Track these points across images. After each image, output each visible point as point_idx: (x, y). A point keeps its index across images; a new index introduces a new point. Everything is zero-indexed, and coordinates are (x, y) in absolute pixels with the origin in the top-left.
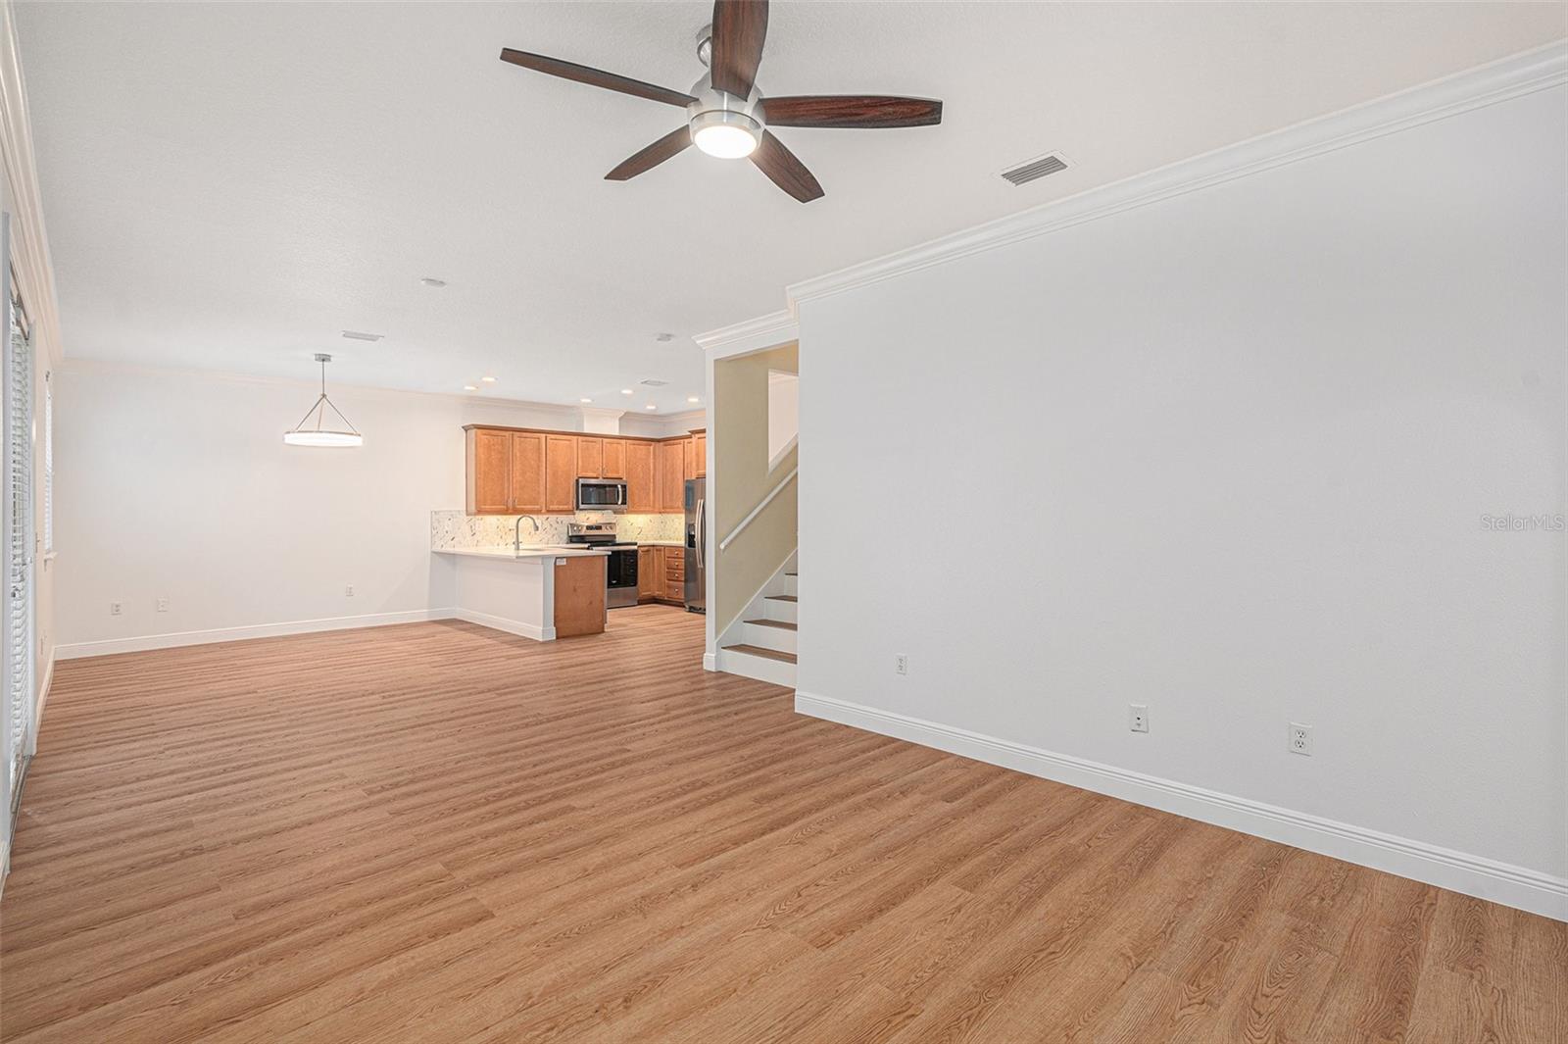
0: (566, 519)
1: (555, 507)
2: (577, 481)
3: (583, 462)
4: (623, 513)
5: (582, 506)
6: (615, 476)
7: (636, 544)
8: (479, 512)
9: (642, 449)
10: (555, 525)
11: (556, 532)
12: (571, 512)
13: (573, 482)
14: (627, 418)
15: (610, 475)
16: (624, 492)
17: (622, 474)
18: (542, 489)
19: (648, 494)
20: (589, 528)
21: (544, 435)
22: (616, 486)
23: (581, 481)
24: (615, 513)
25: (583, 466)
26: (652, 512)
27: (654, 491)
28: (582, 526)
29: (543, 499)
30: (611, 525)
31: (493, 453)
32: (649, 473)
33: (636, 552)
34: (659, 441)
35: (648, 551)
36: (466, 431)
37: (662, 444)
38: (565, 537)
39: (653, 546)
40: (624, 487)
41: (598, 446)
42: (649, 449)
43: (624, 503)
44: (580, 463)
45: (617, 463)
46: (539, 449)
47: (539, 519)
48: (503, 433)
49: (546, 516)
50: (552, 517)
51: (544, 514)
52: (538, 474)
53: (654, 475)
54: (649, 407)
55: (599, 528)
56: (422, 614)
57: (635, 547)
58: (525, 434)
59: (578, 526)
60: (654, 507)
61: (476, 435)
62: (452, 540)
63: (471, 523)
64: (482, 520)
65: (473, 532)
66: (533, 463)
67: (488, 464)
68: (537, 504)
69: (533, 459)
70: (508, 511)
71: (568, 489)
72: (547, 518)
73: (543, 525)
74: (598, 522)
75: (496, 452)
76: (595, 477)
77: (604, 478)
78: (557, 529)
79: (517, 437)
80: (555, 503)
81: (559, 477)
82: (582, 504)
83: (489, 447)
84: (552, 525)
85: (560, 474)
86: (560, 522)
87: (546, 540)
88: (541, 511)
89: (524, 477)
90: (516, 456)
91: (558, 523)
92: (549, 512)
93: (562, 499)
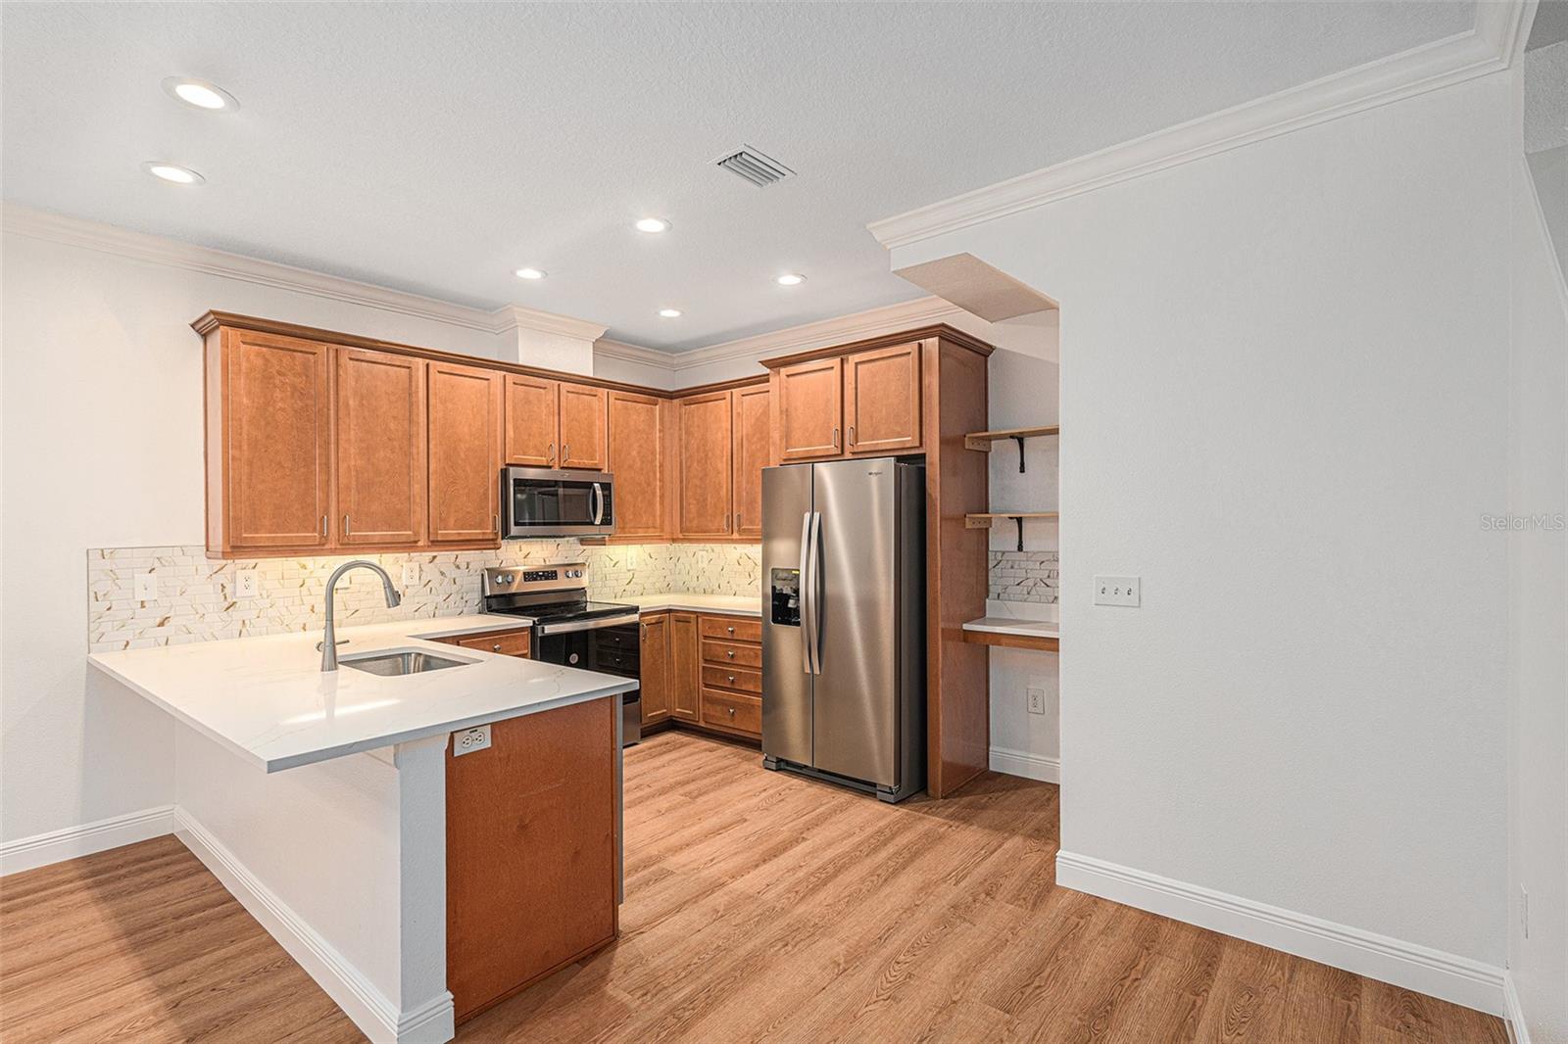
0: (479, 559)
1: (452, 533)
2: (504, 473)
3: (516, 428)
4: (602, 542)
5: (514, 530)
6: (587, 463)
7: (634, 610)
8: (236, 548)
9: (638, 412)
10: (455, 573)
11: (453, 588)
12: (490, 543)
13: (493, 475)
14: (608, 344)
15: (575, 462)
16: (607, 498)
17: (600, 460)
18: (418, 488)
19: (651, 503)
20: (530, 576)
21: (421, 362)
22: (589, 485)
23: (513, 473)
24: (583, 542)
25: (515, 441)
26: (661, 539)
27: (662, 497)
28: (513, 574)
29: (419, 514)
30: (576, 568)
31: (278, 394)
32: (653, 460)
33: (634, 628)
34: (670, 396)
35: (659, 622)
36: (205, 337)
37: (676, 401)
38: (476, 597)
39: (669, 611)
40: (606, 487)
41: (551, 396)
42: (652, 412)
43: (607, 521)
44: (510, 433)
45: (591, 437)
46: (410, 392)
47: (400, 567)
48: (306, 345)
49: (429, 555)
50: (445, 557)
51: (423, 549)
52: (408, 454)
53: (661, 466)
54: (669, 313)
55: (550, 575)
57: (635, 618)
58: (370, 354)
59: (505, 574)
60: (662, 530)
61: (225, 345)
62: (161, 624)
63: (220, 578)
64: (254, 567)
65: (230, 600)
66: (392, 426)
67: (263, 423)
68: (404, 526)
69: (394, 418)
70: (324, 545)
71: (482, 491)
72: (434, 557)
73: (424, 574)
74: (548, 563)
75: (289, 394)
76: (545, 464)
77: (563, 468)
78: (455, 583)
79: (351, 359)
80: (452, 521)
81: (460, 462)
82: (516, 524)
83: (267, 379)
84: (442, 573)
85: (463, 456)
86: (463, 566)
87: (430, 608)
88: (416, 542)
89: (369, 459)
90: (348, 405)
91: (458, 567)
92: (436, 544)
93: (468, 513)
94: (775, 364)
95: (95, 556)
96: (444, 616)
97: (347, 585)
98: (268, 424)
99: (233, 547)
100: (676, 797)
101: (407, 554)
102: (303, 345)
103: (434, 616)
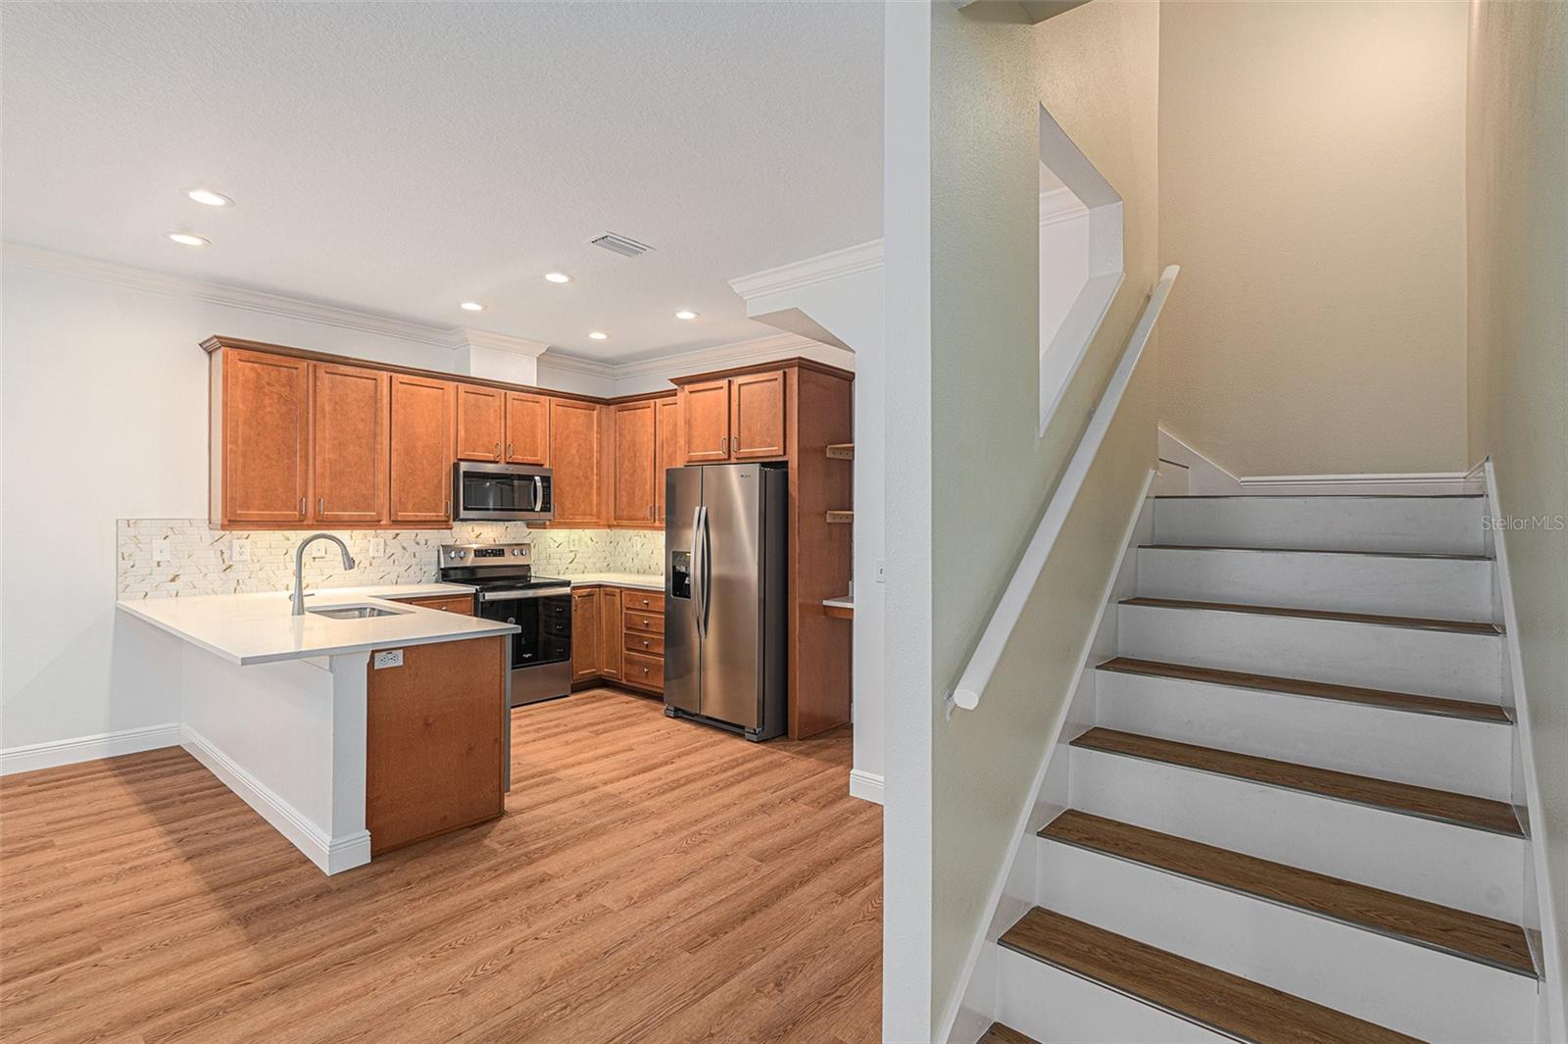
0: (436, 537)
1: (410, 515)
2: (456, 467)
3: (466, 430)
4: (544, 527)
5: (463, 514)
6: (530, 459)
7: (567, 584)
8: (232, 522)
9: (578, 416)
10: (414, 548)
11: (414, 561)
12: (444, 524)
13: (446, 467)
14: (550, 358)
15: (519, 458)
16: (547, 489)
17: (542, 456)
18: (381, 478)
19: (588, 494)
20: (479, 553)
21: (385, 375)
22: (531, 478)
23: (464, 467)
24: (529, 526)
25: (466, 440)
26: (597, 525)
27: (599, 489)
28: (466, 550)
29: (382, 499)
30: (522, 547)
31: (267, 401)
32: (591, 458)
33: (567, 598)
34: (607, 402)
35: (590, 595)
36: (210, 353)
37: (612, 407)
38: (433, 570)
39: (599, 586)
40: (546, 480)
41: (497, 403)
42: (590, 417)
43: (546, 508)
44: (462, 433)
45: (534, 436)
46: (376, 399)
47: (356, 540)
48: (290, 362)
49: (392, 532)
50: (407, 535)
51: (385, 528)
52: (373, 450)
53: (598, 462)
54: (598, 336)
55: (499, 553)
56: (91, 745)
57: (567, 590)
58: (343, 369)
59: (459, 550)
60: (599, 518)
61: (225, 362)
62: (173, 580)
63: (220, 545)
64: (247, 538)
65: (227, 563)
66: (361, 426)
67: (255, 424)
68: (369, 508)
69: (362, 420)
70: (303, 521)
71: (436, 481)
72: (397, 534)
73: (388, 548)
74: (497, 543)
75: (276, 400)
76: (492, 459)
77: (508, 463)
78: (415, 556)
79: (327, 373)
80: (410, 505)
81: (418, 456)
82: (465, 509)
83: (259, 388)
84: (404, 548)
85: (420, 452)
86: (423, 542)
87: (393, 576)
88: (379, 521)
89: (340, 454)
90: (323, 410)
91: (418, 543)
92: (397, 523)
93: (424, 498)
94: (681, 382)
95: (123, 525)
96: (405, 583)
97: (324, 555)
98: (259, 424)
99: (230, 521)
100: (584, 733)
101: (373, 531)
102: (286, 362)
103: (396, 583)
